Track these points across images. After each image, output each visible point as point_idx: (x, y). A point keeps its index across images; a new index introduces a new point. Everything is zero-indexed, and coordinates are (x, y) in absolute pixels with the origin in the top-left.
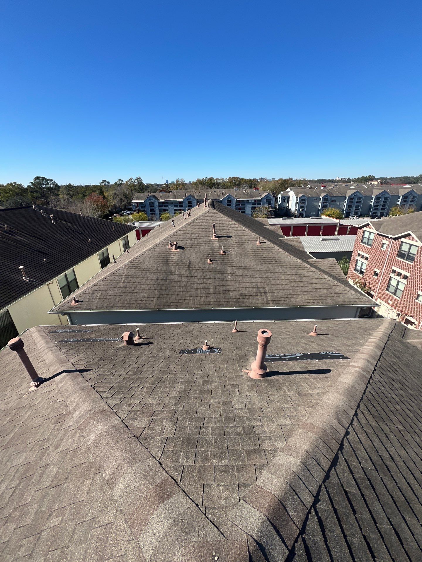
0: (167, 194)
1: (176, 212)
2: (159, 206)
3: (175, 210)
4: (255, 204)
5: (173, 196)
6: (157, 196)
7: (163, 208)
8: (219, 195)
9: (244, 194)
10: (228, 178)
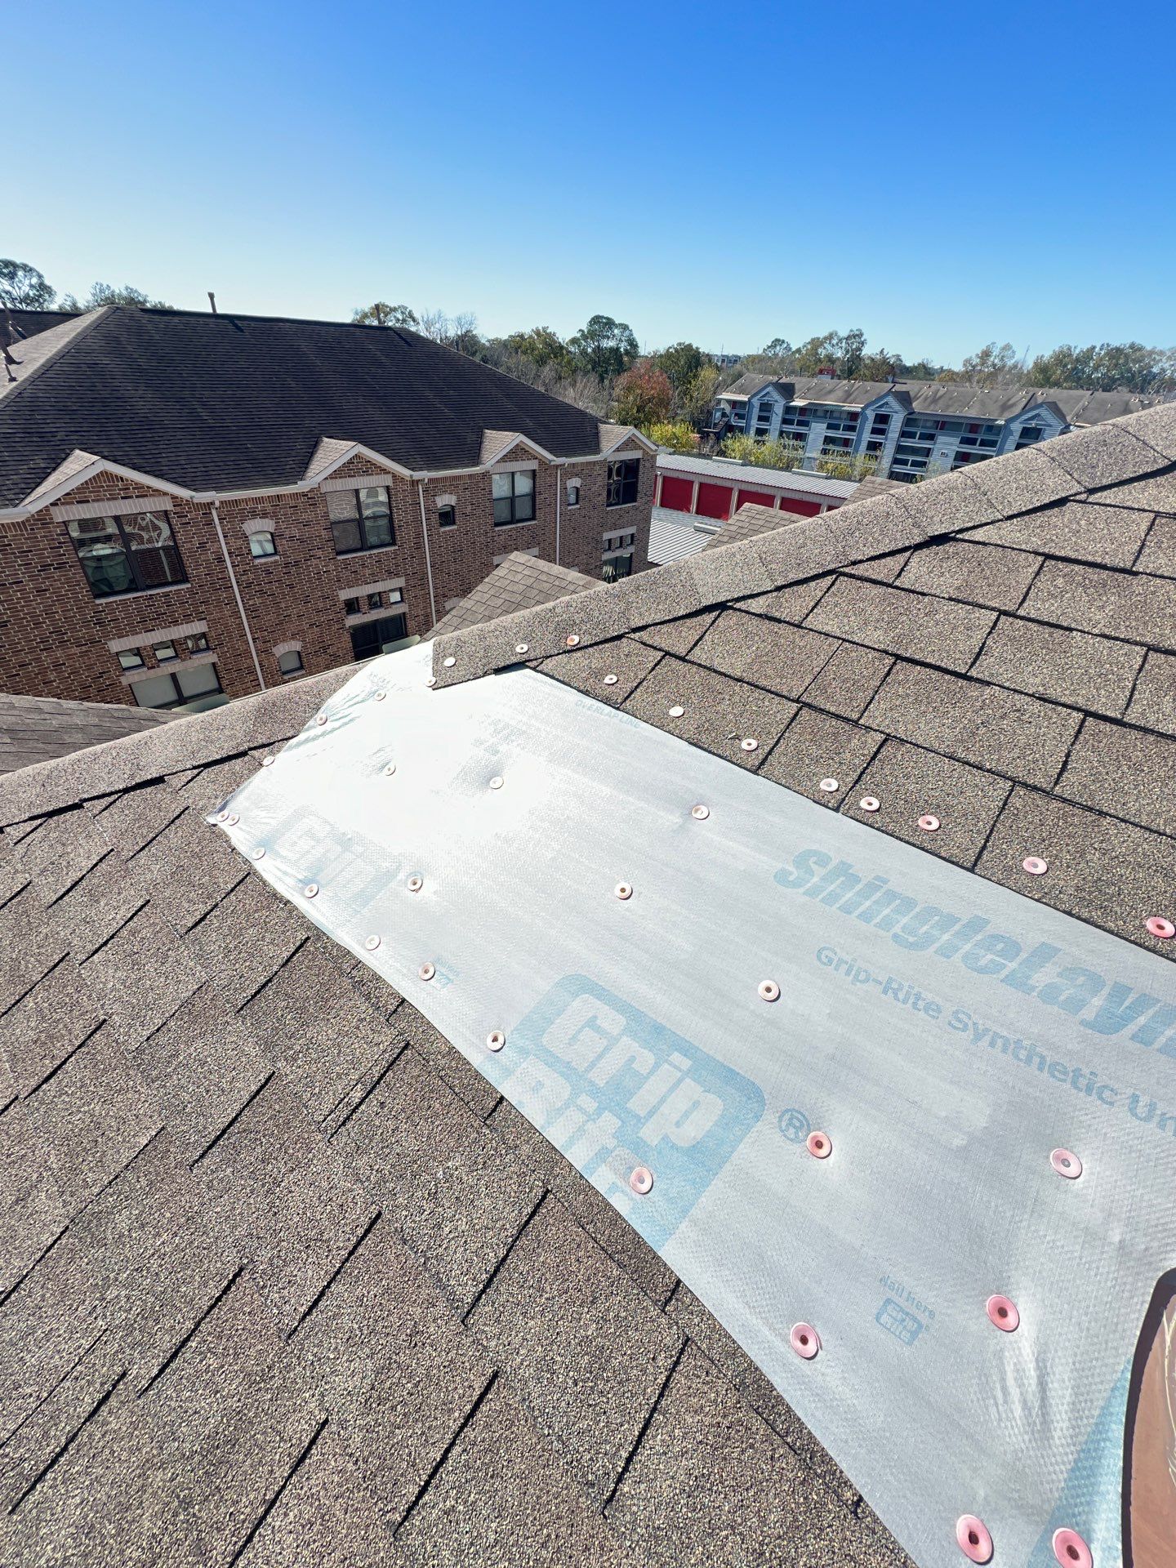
0: (832, 384)
1: (831, 447)
2: (784, 421)
3: (828, 440)
6: (797, 387)
7: (793, 428)
9: (1127, 410)
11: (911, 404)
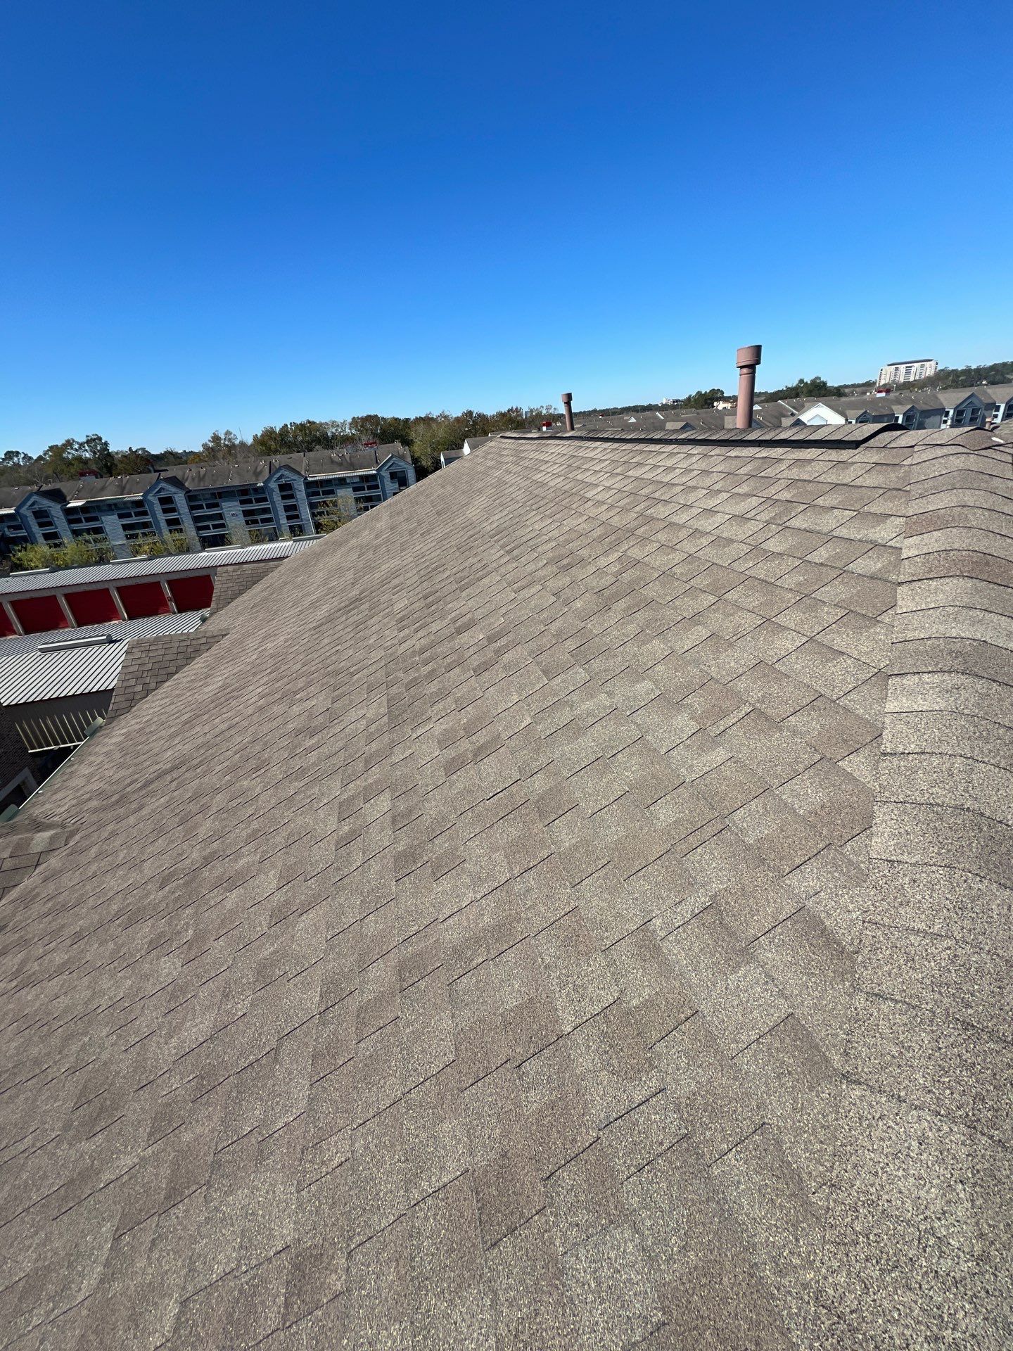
0: (99, 483)
1: (132, 532)
2: (70, 522)
3: (127, 527)
4: (362, 489)
5: (118, 486)
6: (64, 491)
7: (84, 525)
8: (258, 470)
9: (332, 462)
10: (350, 420)
11: (183, 485)
